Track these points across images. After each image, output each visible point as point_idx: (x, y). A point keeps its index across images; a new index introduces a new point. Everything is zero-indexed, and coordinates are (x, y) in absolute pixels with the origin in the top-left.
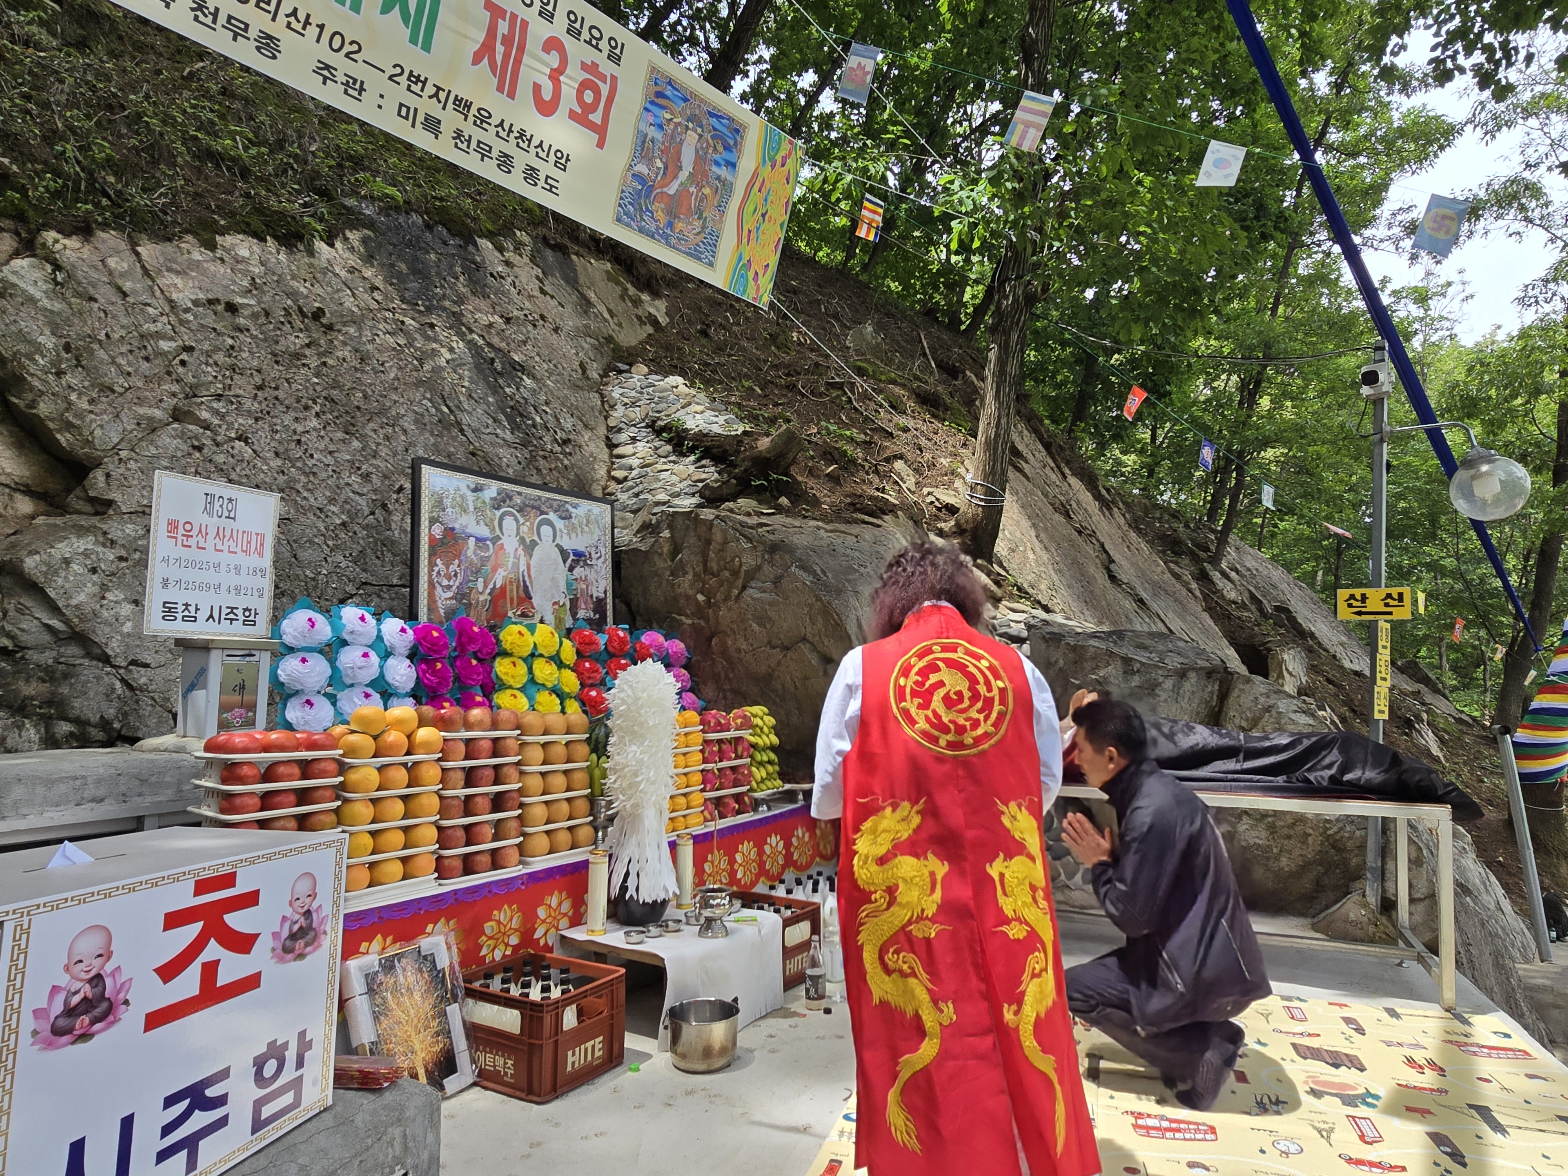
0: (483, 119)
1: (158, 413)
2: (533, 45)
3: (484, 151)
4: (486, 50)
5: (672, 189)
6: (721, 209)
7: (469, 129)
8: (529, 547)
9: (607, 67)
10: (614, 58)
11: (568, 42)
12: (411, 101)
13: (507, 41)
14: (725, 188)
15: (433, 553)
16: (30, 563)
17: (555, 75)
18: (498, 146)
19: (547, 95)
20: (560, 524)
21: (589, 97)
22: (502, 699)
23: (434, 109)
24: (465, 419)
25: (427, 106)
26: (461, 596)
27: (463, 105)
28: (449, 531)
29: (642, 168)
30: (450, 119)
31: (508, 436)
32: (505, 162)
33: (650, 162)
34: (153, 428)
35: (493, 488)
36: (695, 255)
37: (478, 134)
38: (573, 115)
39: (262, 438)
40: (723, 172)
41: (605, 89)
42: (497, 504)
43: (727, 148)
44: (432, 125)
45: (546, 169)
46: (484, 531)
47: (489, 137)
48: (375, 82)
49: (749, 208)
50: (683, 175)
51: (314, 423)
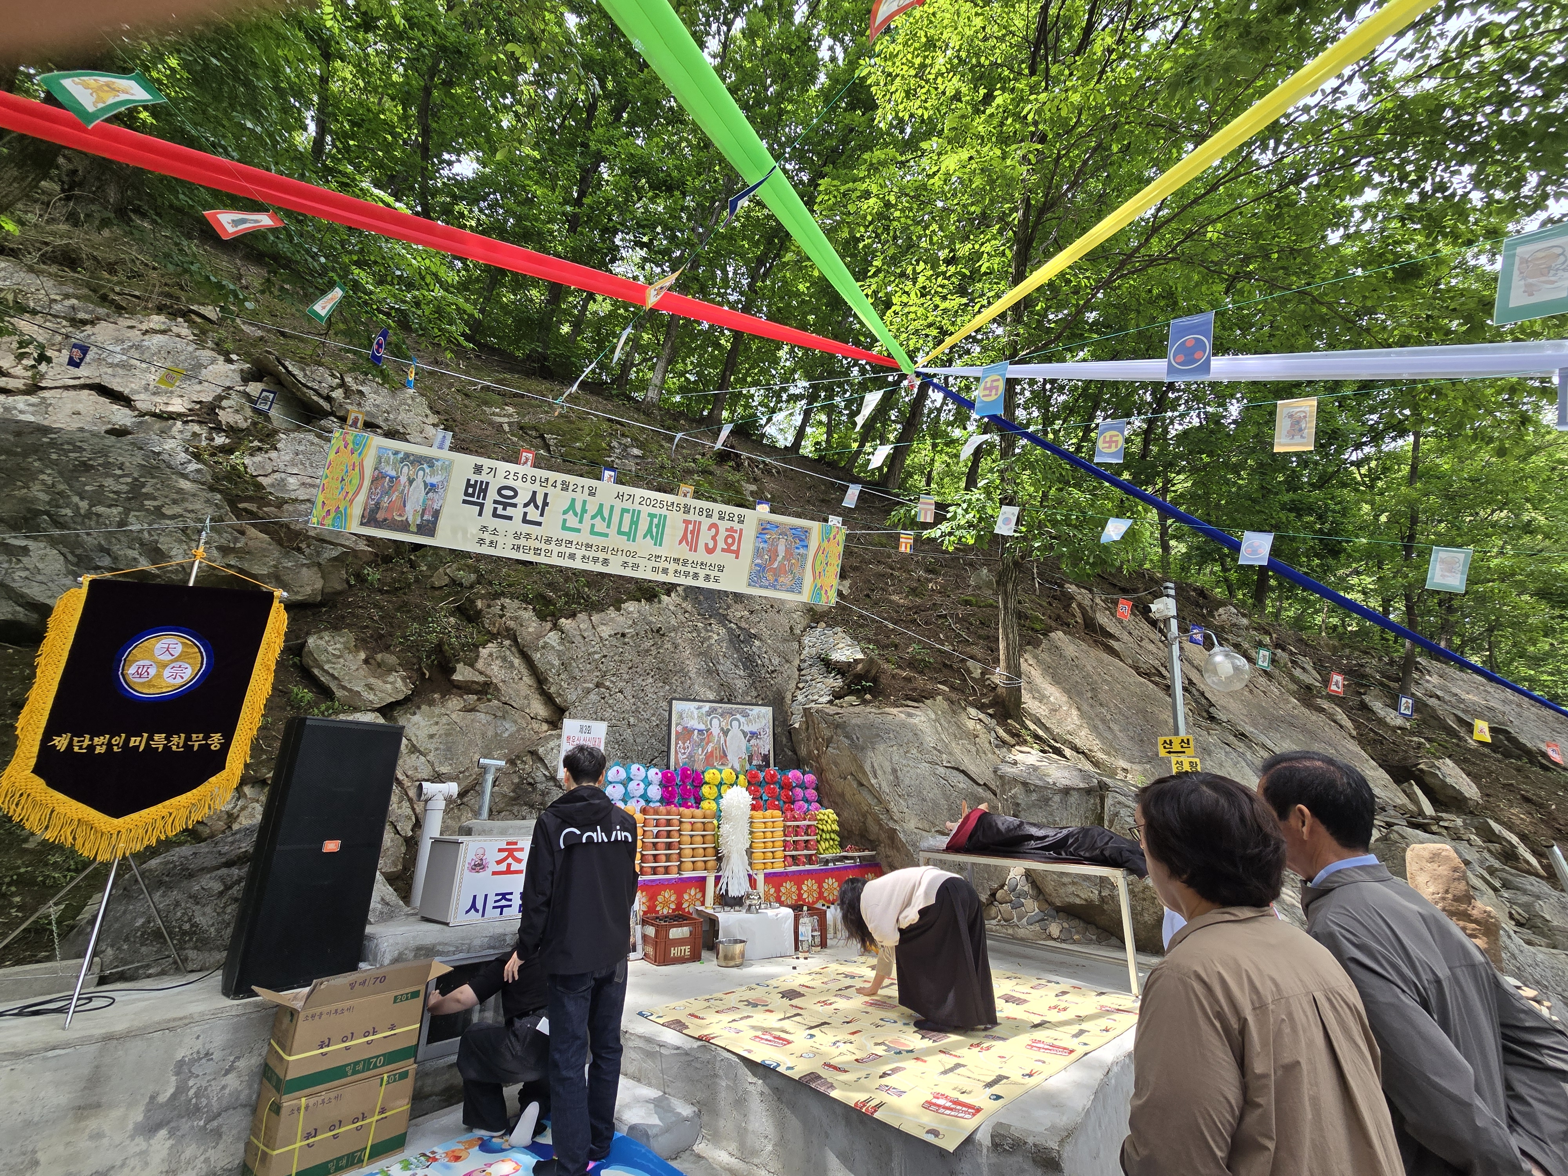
0: (685, 562)
1: (591, 686)
2: (704, 527)
3: (687, 574)
4: (685, 536)
5: (775, 565)
6: (803, 567)
7: (680, 568)
8: (726, 733)
9: (737, 526)
10: (741, 522)
11: (719, 523)
12: (657, 565)
13: (692, 532)
14: (804, 557)
15: (677, 739)
16: (541, 750)
17: (714, 538)
18: (692, 571)
19: (711, 546)
20: (742, 720)
21: (730, 541)
22: (704, 804)
23: (666, 565)
24: (720, 668)
25: (663, 565)
26: (690, 756)
27: (676, 560)
28: (685, 728)
29: (759, 561)
30: (672, 567)
31: (742, 673)
32: (696, 576)
33: (762, 558)
34: (588, 691)
35: (707, 706)
36: (791, 590)
37: (683, 569)
38: (723, 550)
39: (628, 692)
40: (801, 551)
41: (737, 536)
42: (709, 714)
43: (801, 540)
44: (665, 571)
45: (712, 574)
46: (702, 727)
47: (688, 568)
48: (642, 562)
49: (818, 562)
50: (779, 558)
51: (651, 680)
